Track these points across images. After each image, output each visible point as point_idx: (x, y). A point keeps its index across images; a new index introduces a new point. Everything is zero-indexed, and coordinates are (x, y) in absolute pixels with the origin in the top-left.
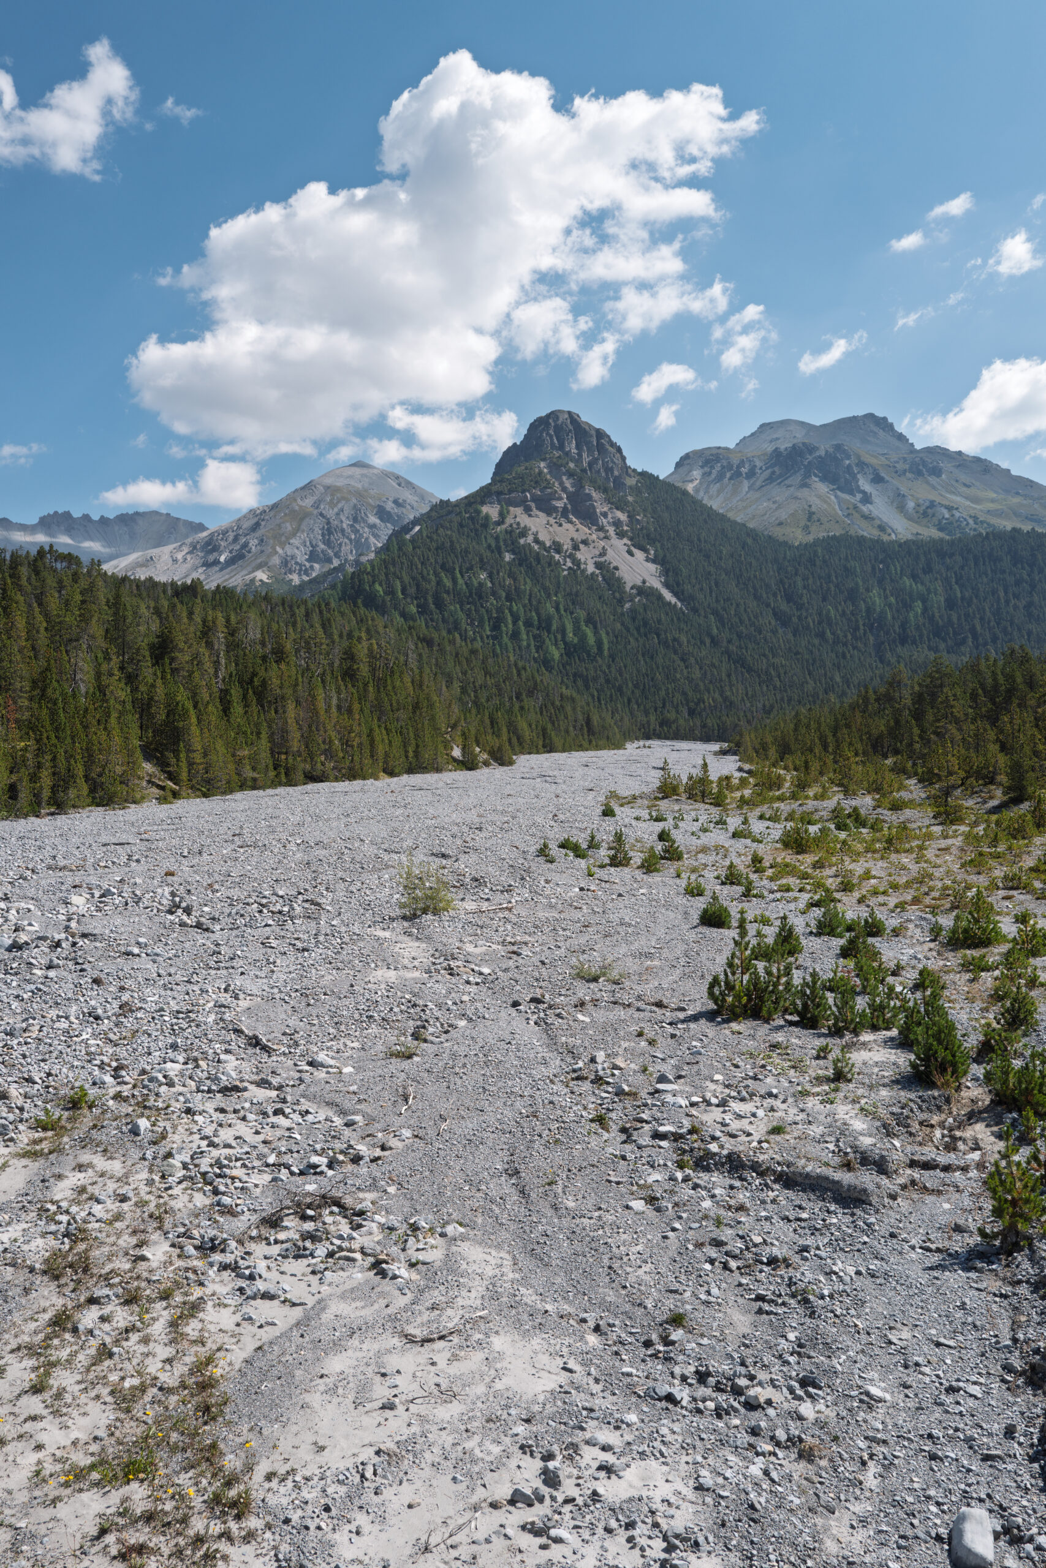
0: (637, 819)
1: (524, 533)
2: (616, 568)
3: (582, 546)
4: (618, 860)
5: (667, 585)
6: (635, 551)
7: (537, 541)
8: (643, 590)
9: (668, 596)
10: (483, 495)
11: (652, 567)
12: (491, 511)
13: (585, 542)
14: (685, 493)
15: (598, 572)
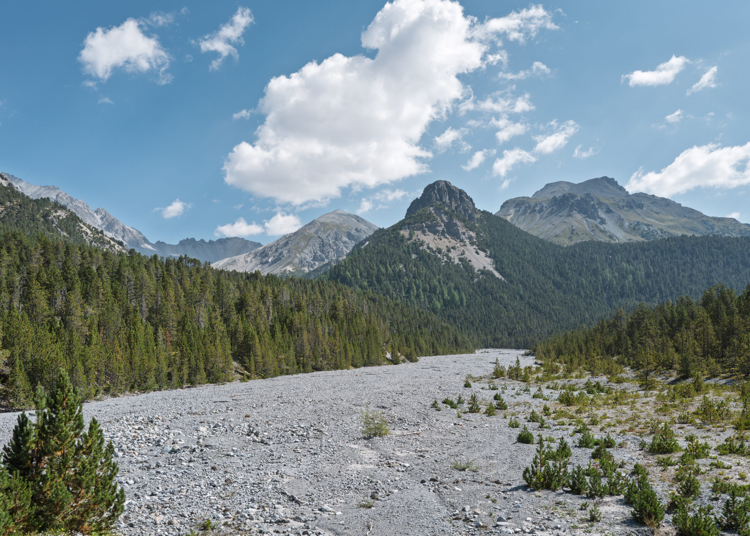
0: (483, 388)
1: (422, 244)
2: (470, 261)
3: (452, 250)
4: (474, 409)
5: (496, 269)
6: (479, 251)
7: (429, 248)
8: (484, 272)
9: (497, 275)
10: (401, 225)
11: (489, 260)
12: (405, 233)
13: (454, 248)
14: (506, 221)
15: (460, 263)
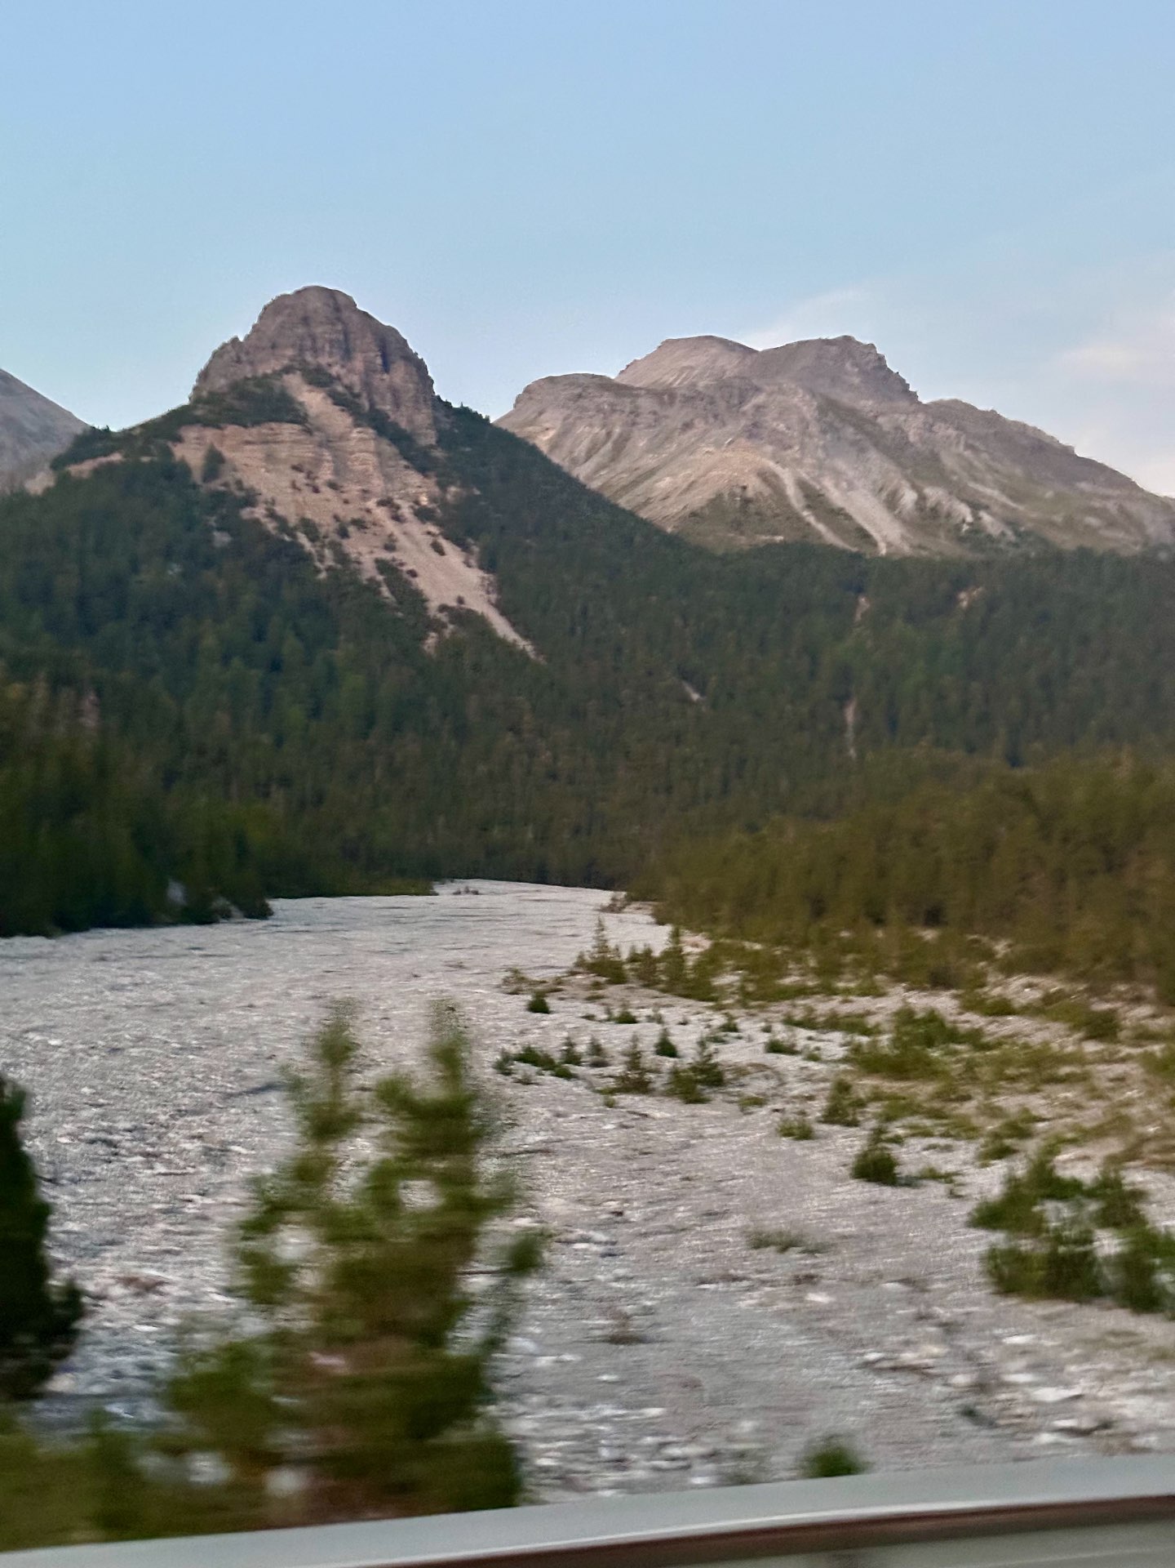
1: (250, 499)
2: (413, 574)
3: (351, 529)
5: (503, 609)
6: (446, 545)
7: (272, 515)
8: (461, 616)
9: (502, 627)
10: (176, 420)
11: (475, 576)
12: (190, 451)
13: (360, 524)
14: (534, 450)
15: (380, 578)
